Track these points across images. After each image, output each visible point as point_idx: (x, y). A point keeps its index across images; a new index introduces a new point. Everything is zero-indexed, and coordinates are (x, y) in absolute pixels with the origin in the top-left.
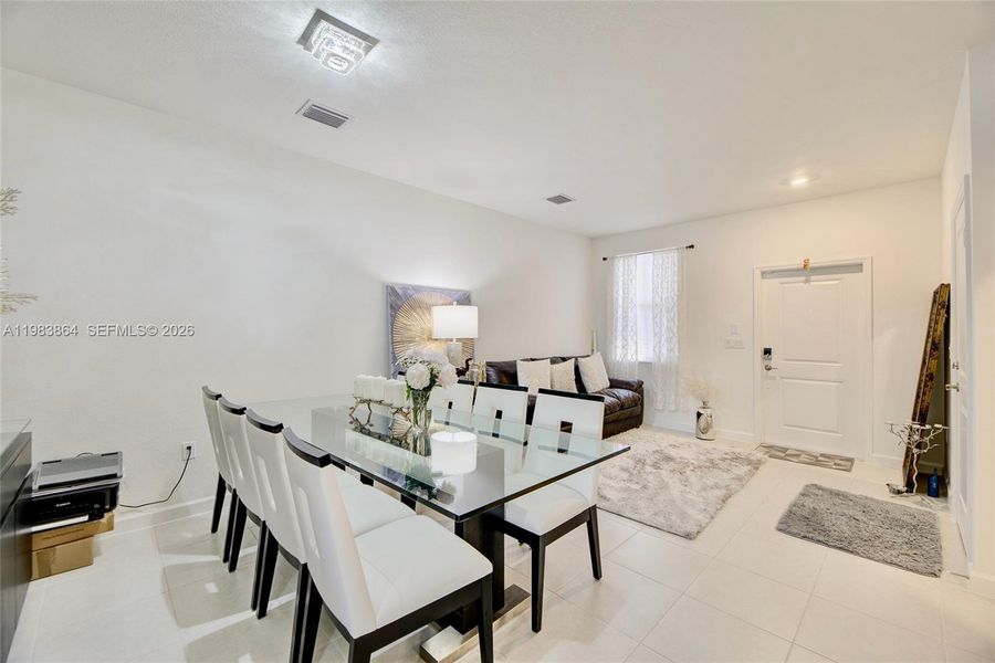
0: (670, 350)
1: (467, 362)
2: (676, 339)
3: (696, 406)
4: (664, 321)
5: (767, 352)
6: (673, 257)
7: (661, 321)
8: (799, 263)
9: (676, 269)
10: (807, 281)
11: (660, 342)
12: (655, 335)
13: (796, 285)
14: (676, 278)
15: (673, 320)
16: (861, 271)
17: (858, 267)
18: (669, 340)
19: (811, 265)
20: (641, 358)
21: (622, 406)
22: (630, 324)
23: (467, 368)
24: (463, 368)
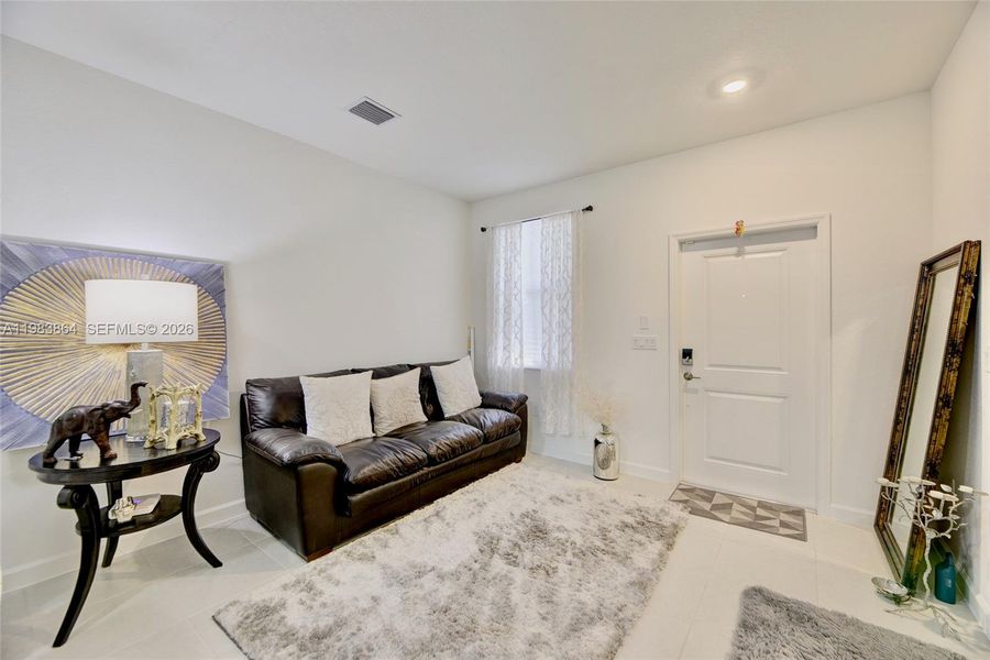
0: (562, 352)
1: (134, 388)
2: (569, 338)
3: (594, 431)
4: (555, 311)
5: (687, 354)
6: (568, 223)
7: (551, 310)
8: (728, 227)
9: (570, 240)
10: (739, 254)
11: (550, 340)
12: (544, 331)
13: (725, 259)
14: (570, 254)
15: (566, 310)
16: (815, 236)
17: (810, 231)
18: (561, 338)
19: (745, 230)
20: (529, 363)
21: (486, 439)
22: (514, 316)
23: (135, 401)
24: (123, 403)
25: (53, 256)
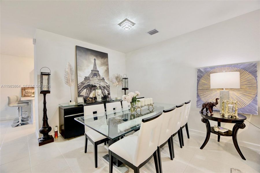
1: (217, 99)
23: (217, 103)
24: (214, 103)
25: (208, 70)
